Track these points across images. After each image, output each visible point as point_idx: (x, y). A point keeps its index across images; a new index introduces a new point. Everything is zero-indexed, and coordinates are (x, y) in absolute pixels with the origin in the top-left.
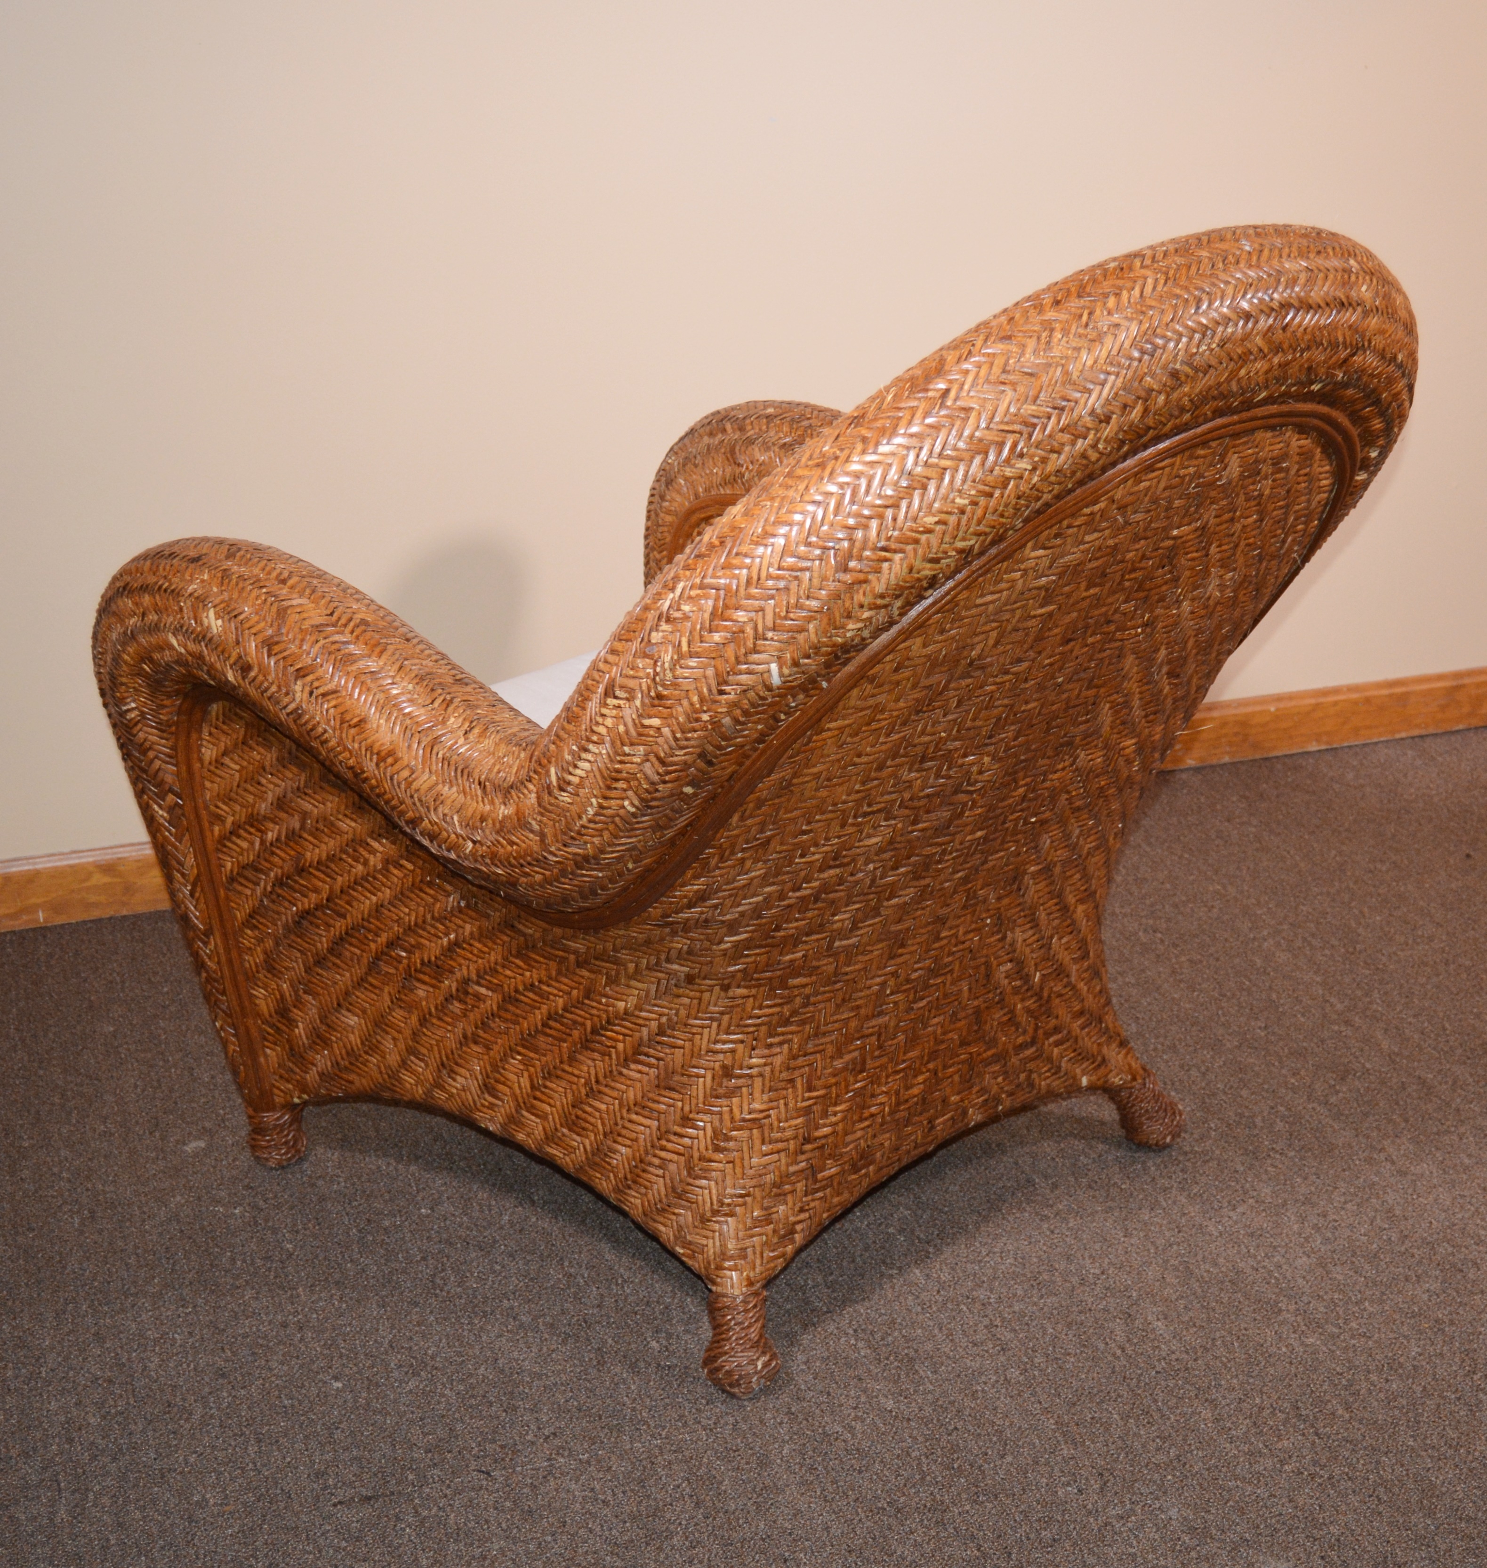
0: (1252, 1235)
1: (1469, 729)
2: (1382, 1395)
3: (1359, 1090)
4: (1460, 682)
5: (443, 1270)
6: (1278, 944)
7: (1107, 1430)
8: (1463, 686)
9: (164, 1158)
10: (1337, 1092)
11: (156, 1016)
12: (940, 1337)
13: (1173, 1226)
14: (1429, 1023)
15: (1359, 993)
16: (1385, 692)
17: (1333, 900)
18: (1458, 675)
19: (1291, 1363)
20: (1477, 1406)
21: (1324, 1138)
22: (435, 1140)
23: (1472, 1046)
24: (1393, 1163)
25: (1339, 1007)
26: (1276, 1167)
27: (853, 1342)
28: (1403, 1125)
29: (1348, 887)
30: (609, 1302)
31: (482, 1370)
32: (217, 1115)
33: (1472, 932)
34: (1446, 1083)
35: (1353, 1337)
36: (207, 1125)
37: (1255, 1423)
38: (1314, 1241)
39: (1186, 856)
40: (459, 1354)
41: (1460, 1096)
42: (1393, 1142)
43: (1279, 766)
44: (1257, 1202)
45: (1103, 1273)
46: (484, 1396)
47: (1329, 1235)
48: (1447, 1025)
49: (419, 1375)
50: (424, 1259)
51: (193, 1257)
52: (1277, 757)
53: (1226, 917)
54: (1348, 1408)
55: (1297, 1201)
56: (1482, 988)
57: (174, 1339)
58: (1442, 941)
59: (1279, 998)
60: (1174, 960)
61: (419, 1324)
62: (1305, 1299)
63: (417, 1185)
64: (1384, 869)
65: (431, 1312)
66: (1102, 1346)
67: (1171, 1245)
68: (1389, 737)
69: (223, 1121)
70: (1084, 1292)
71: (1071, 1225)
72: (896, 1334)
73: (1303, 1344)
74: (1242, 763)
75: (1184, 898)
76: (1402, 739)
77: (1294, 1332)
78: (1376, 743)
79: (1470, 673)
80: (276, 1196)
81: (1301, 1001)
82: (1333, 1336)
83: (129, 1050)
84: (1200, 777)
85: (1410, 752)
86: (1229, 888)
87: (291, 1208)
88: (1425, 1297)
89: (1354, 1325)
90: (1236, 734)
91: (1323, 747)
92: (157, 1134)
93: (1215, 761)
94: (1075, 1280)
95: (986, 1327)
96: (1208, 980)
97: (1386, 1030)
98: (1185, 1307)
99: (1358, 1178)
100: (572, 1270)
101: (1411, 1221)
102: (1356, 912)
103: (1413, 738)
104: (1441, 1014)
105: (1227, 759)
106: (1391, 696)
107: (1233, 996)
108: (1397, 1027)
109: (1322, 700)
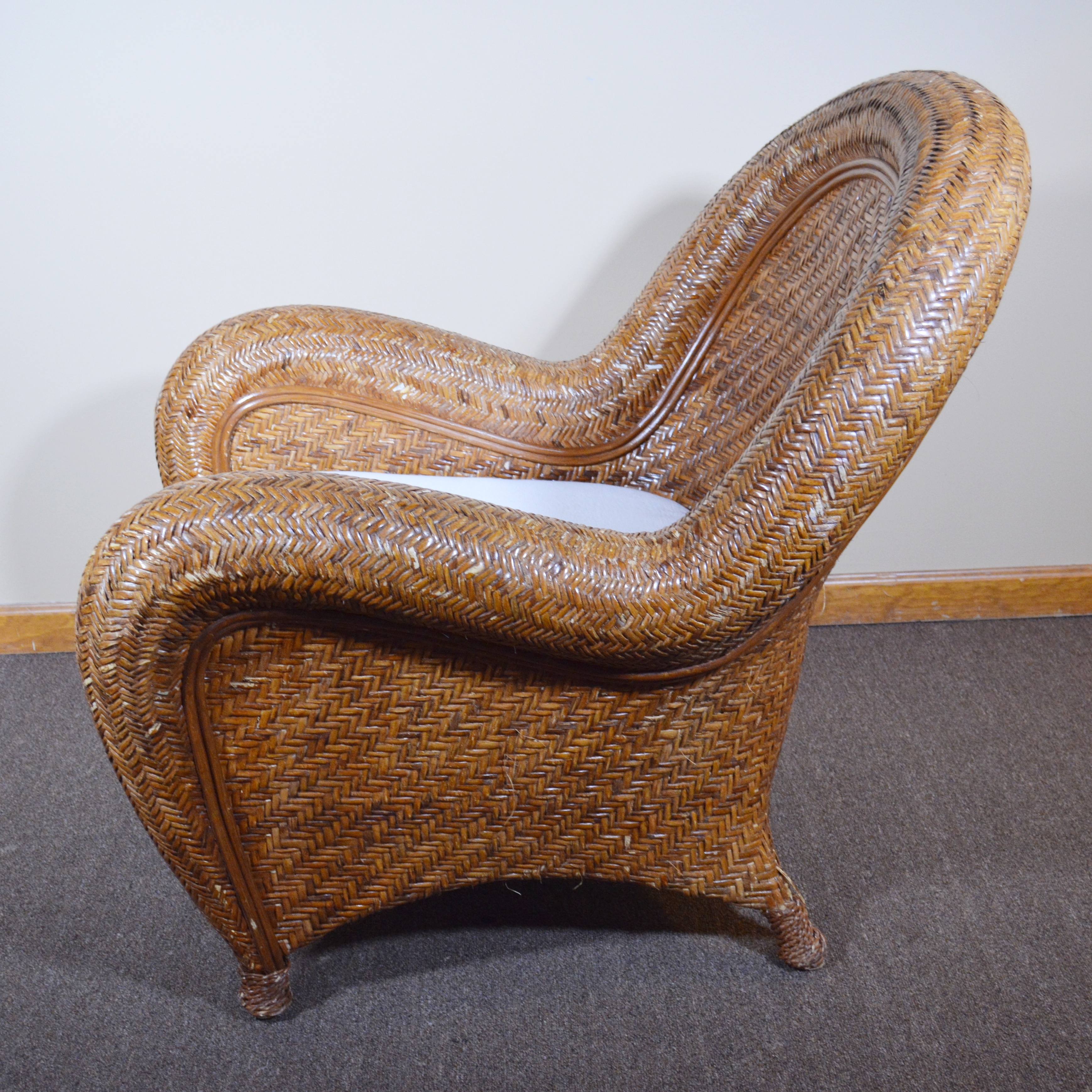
10: (898, 954)
14: (1021, 895)
17: (1000, 761)
21: (861, 998)
24: (909, 1037)
28: (940, 997)
29: (1019, 750)
30: (193, 1046)
32: (41, 825)
34: (1003, 961)
36: (29, 832)
41: (1008, 976)
48: (1036, 902)
52: (1025, 619)
60: (830, 800)
64: (1062, 736)
67: (664, 1084)
69: (41, 831)
74: (991, 621)
75: (873, 742)
81: (916, 856)
84: (950, 629)
86: (917, 737)
90: (988, 597)
91: (1068, 615)
93: (966, 617)
104: (1036, 889)
105: (978, 617)
107: (862, 841)
108: (989, 897)
109: (1068, 575)
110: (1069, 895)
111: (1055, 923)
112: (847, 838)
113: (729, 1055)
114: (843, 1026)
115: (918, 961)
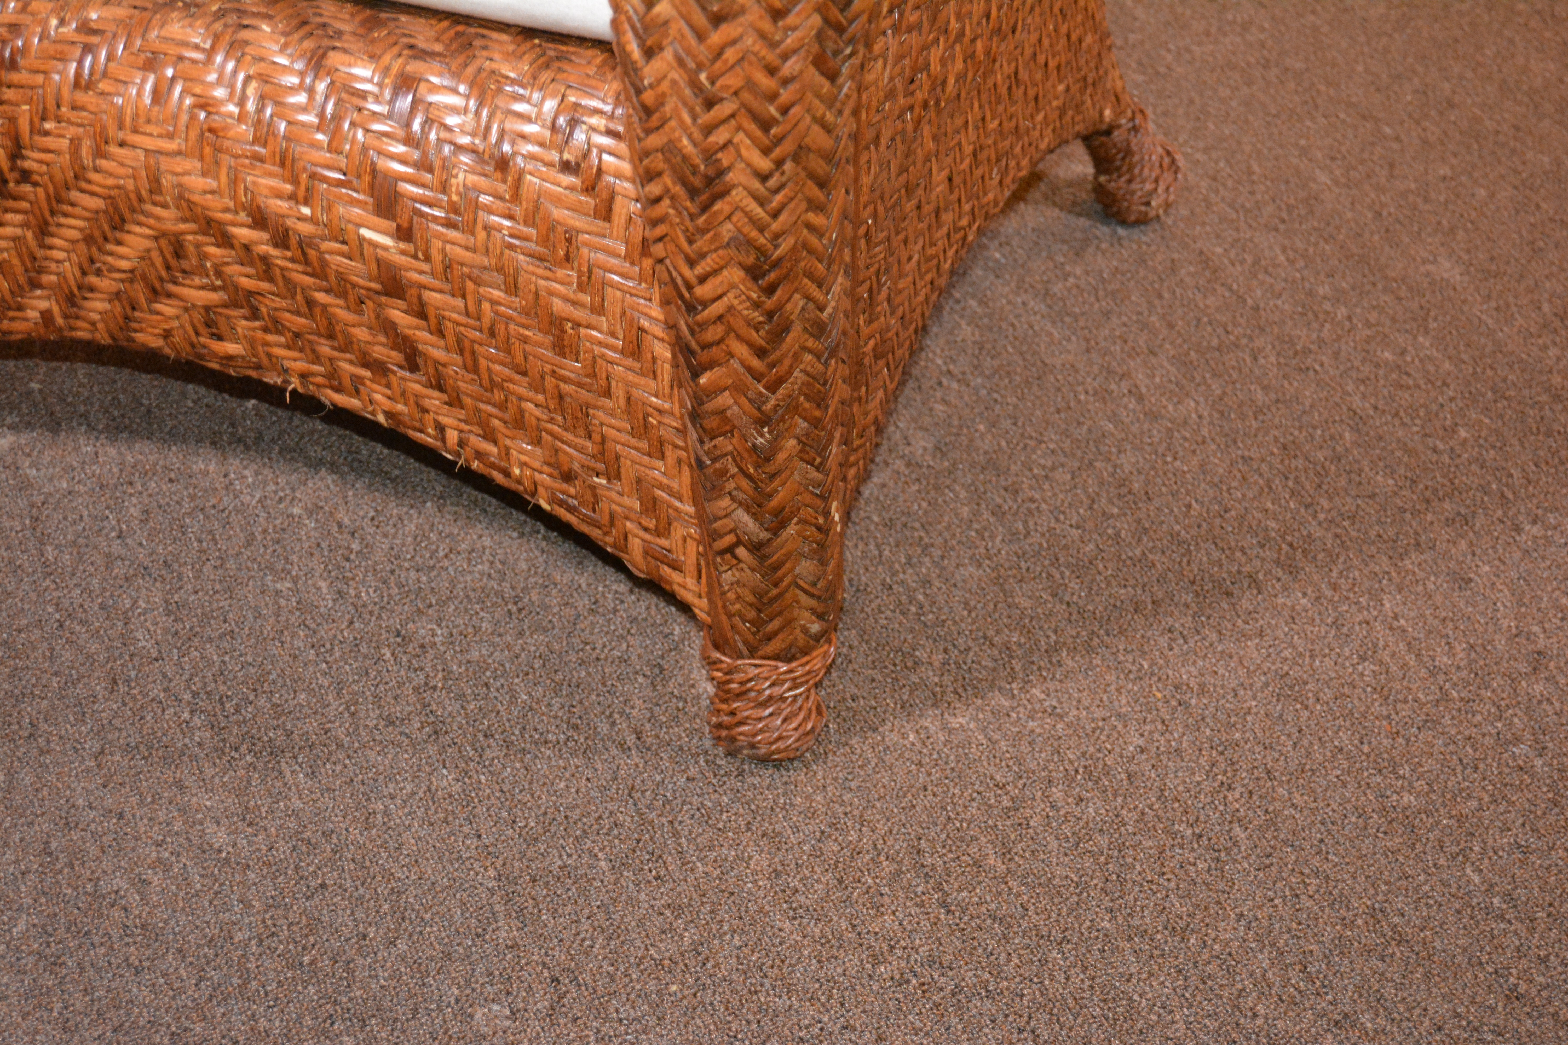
0: (889, 524)
2: (1067, 829)
3: (1101, 272)
10: (1067, 276)
14: (1227, 161)
21: (1035, 353)
23: (1292, 201)
24: (1140, 399)
28: (1165, 332)
34: (1243, 262)
38: (993, 537)
41: (1262, 283)
42: (1145, 363)
47: (1020, 525)
48: (1256, 167)
56: (1316, 107)
62: (962, 642)
99: (1079, 424)
101: (1156, 504)
110: (1304, 152)
111: (1302, 194)
114: (1022, 398)
115: (1103, 281)
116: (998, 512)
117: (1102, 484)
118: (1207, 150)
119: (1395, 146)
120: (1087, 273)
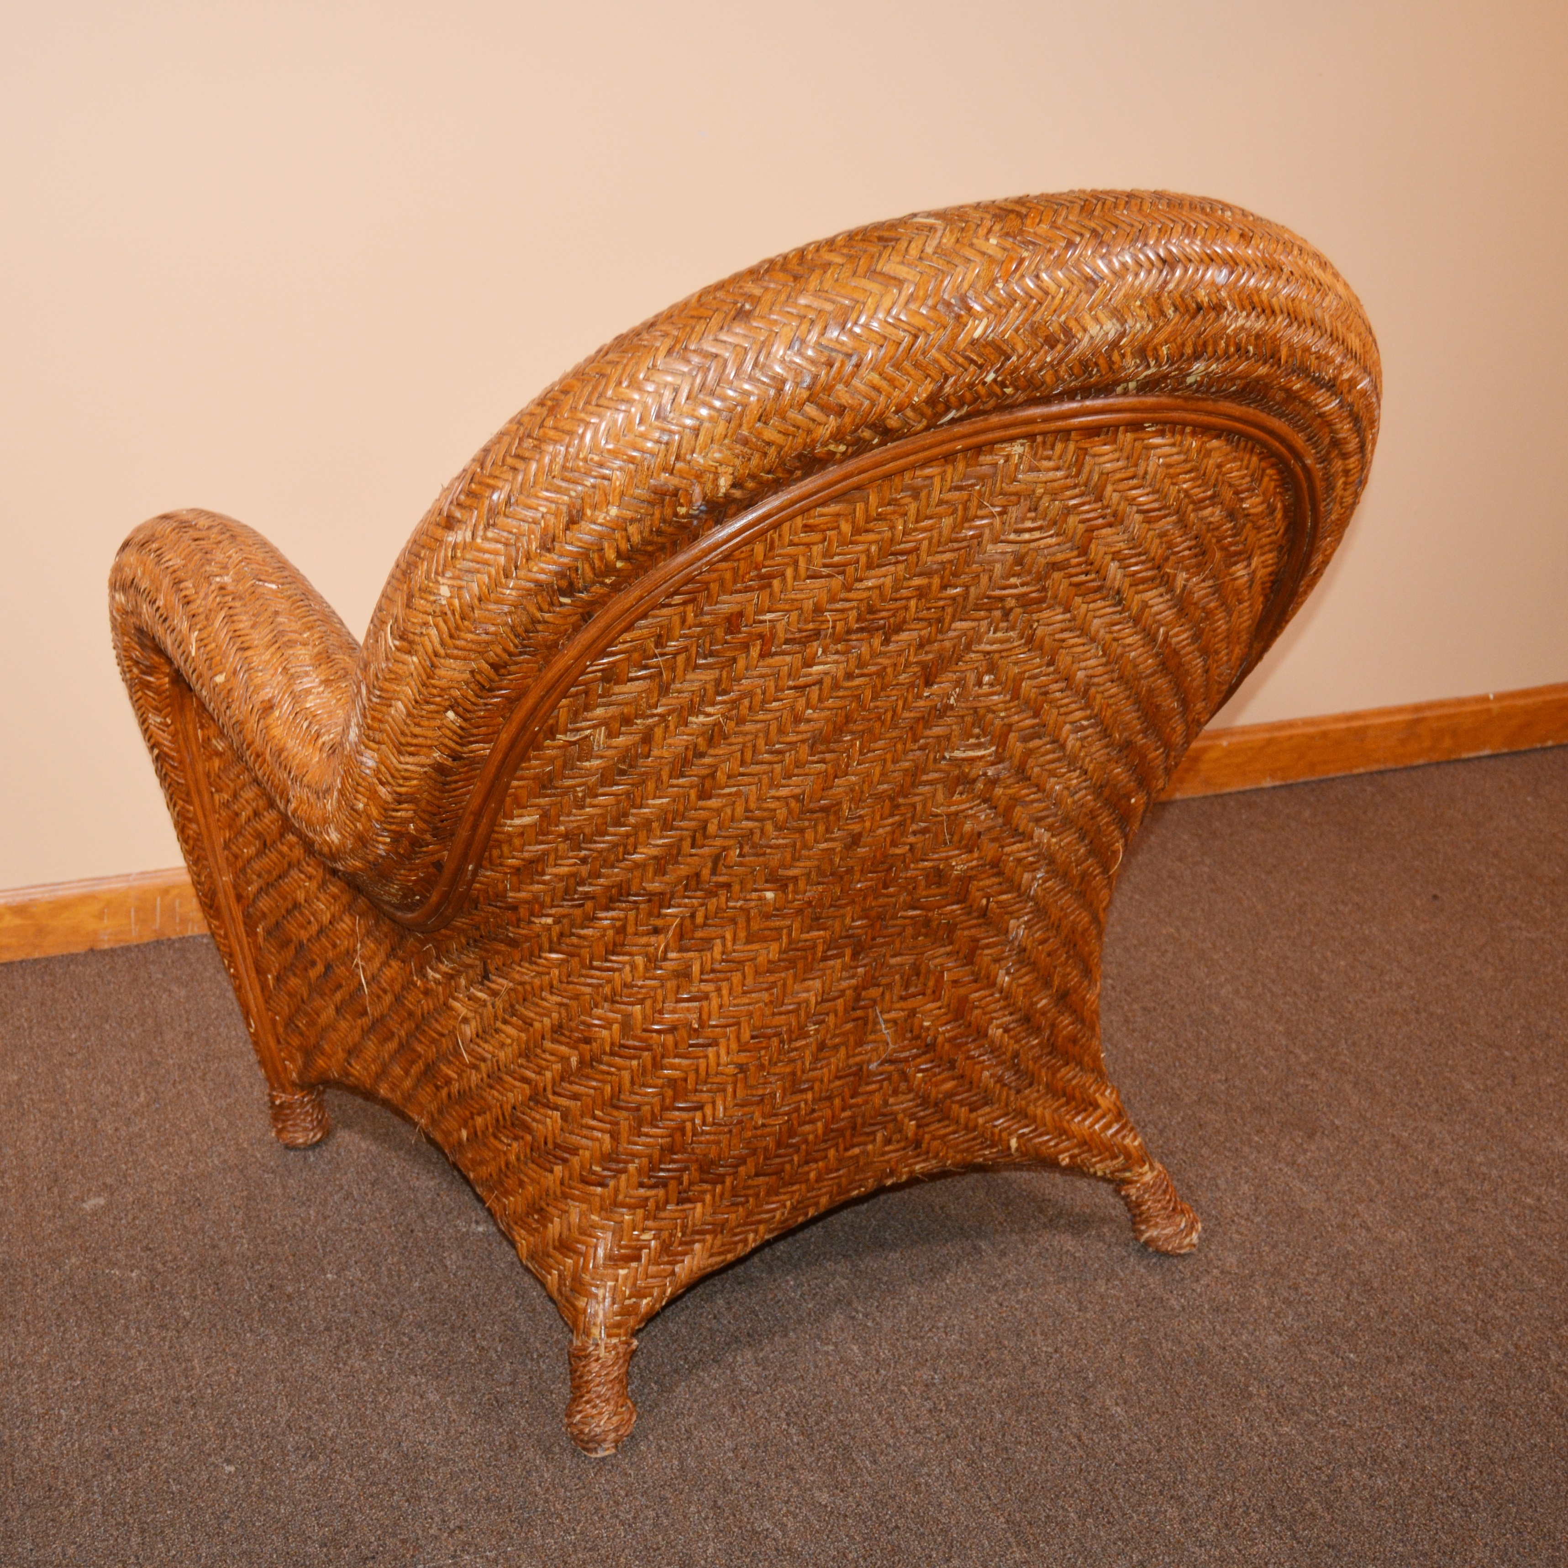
0: (1217, 1310)
1: (1429, 765)
2: (1366, 1493)
3: (1328, 1149)
4: (1420, 715)
5: (348, 1342)
6: (1237, 991)
7: (1063, 1530)
8: (1423, 720)
9: (61, 1216)
10: (1305, 1151)
11: (61, 1064)
12: (879, 1422)
13: (1132, 1299)
14: (1402, 1076)
15: (1325, 1043)
16: (1343, 725)
17: (1294, 944)
18: (1417, 708)
19: (1264, 1456)
20: (1472, 1506)
21: (1293, 1201)
22: (346, 1199)
23: (1449, 1101)
24: (1368, 1230)
25: (1304, 1058)
26: (1241, 1234)
27: (784, 1426)
28: (1378, 1187)
29: (1309, 931)
30: (523, 1379)
31: (384, 1455)
32: (119, 1169)
33: (1443, 979)
34: (1423, 1141)
35: (1331, 1426)
36: (109, 1181)
37: (1226, 1525)
38: (1286, 1317)
39: (1137, 897)
40: (359, 1435)
41: (1437, 1155)
42: (1368, 1207)
43: (1232, 803)
44: (1222, 1272)
45: (1056, 1351)
46: (385, 1484)
47: (1302, 1309)
48: (1421, 1078)
49: (317, 1459)
50: (328, 1329)
51: (85, 1325)
52: (1230, 794)
53: (1181, 962)
54: (1329, 1508)
55: (1265, 1272)
56: (1456, 1039)
57: (60, 1416)
58: (1411, 988)
59: (1239, 1049)
61: (320, 1402)
62: (1277, 1382)
63: (324, 1248)
64: (1347, 910)
65: (333, 1388)
66: (1055, 1434)
67: (1129, 1321)
68: (1347, 773)
69: (125, 1177)
70: (1036, 1372)
71: (1021, 1297)
72: (832, 1418)
73: (1276, 1433)
74: (1194, 800)
75: (1135, 942)
76: (1359, 775)
77: (1267, 1420)
78: (1333, 779)
79: (1431, 706)
80: (175, 1259)
81: (1263, 1052)
82: (1308, 1424)
83: (32, 1099)
85: (1369, 788)
86: (1183, 930)
87: (191, 1272)
88: (1410, 1381)
89: (1332, 1412)
91: (1277, 783)
92: (56, 1190)
94: (1026, 1359)
95: (930, 1411)
96: (1163, 1028)
97: (1356, 1084)
98: (1147, 1391)
99: (1330, 1246)
100: (484, 1343)
101: (1390, 1295)
102: (1319, 956)
103: (1371, 773)
104: (1414, 1067)
106: (1348, 730)
107: (1190, 1046)
108: (1367, 1081)
109: (1276, 734)
110: (1453, 1069)
111: (1456, 1097)
112: (1171, 1044)
113: (1183, 1279)
114: (1290, 1230)
115: (1331, 1155)
116: (1285, 1301)
117: (1352, 1283)
118: (1386, 1068)
119: (1514, 1064)
120: (1319, 1149)
